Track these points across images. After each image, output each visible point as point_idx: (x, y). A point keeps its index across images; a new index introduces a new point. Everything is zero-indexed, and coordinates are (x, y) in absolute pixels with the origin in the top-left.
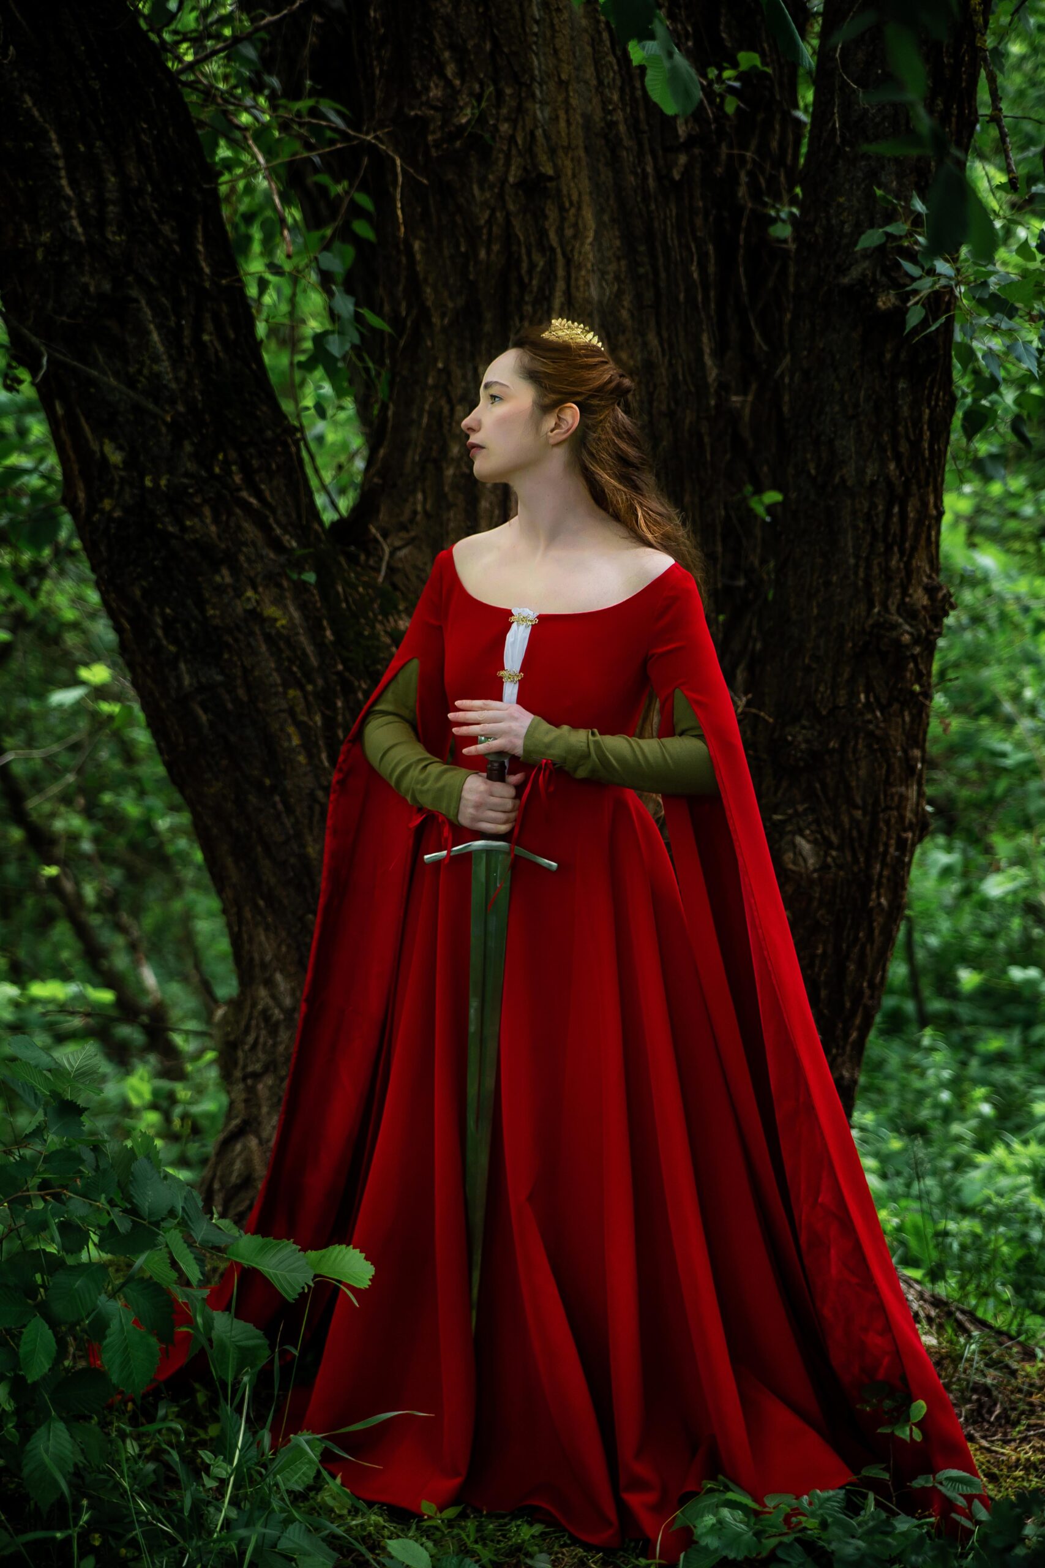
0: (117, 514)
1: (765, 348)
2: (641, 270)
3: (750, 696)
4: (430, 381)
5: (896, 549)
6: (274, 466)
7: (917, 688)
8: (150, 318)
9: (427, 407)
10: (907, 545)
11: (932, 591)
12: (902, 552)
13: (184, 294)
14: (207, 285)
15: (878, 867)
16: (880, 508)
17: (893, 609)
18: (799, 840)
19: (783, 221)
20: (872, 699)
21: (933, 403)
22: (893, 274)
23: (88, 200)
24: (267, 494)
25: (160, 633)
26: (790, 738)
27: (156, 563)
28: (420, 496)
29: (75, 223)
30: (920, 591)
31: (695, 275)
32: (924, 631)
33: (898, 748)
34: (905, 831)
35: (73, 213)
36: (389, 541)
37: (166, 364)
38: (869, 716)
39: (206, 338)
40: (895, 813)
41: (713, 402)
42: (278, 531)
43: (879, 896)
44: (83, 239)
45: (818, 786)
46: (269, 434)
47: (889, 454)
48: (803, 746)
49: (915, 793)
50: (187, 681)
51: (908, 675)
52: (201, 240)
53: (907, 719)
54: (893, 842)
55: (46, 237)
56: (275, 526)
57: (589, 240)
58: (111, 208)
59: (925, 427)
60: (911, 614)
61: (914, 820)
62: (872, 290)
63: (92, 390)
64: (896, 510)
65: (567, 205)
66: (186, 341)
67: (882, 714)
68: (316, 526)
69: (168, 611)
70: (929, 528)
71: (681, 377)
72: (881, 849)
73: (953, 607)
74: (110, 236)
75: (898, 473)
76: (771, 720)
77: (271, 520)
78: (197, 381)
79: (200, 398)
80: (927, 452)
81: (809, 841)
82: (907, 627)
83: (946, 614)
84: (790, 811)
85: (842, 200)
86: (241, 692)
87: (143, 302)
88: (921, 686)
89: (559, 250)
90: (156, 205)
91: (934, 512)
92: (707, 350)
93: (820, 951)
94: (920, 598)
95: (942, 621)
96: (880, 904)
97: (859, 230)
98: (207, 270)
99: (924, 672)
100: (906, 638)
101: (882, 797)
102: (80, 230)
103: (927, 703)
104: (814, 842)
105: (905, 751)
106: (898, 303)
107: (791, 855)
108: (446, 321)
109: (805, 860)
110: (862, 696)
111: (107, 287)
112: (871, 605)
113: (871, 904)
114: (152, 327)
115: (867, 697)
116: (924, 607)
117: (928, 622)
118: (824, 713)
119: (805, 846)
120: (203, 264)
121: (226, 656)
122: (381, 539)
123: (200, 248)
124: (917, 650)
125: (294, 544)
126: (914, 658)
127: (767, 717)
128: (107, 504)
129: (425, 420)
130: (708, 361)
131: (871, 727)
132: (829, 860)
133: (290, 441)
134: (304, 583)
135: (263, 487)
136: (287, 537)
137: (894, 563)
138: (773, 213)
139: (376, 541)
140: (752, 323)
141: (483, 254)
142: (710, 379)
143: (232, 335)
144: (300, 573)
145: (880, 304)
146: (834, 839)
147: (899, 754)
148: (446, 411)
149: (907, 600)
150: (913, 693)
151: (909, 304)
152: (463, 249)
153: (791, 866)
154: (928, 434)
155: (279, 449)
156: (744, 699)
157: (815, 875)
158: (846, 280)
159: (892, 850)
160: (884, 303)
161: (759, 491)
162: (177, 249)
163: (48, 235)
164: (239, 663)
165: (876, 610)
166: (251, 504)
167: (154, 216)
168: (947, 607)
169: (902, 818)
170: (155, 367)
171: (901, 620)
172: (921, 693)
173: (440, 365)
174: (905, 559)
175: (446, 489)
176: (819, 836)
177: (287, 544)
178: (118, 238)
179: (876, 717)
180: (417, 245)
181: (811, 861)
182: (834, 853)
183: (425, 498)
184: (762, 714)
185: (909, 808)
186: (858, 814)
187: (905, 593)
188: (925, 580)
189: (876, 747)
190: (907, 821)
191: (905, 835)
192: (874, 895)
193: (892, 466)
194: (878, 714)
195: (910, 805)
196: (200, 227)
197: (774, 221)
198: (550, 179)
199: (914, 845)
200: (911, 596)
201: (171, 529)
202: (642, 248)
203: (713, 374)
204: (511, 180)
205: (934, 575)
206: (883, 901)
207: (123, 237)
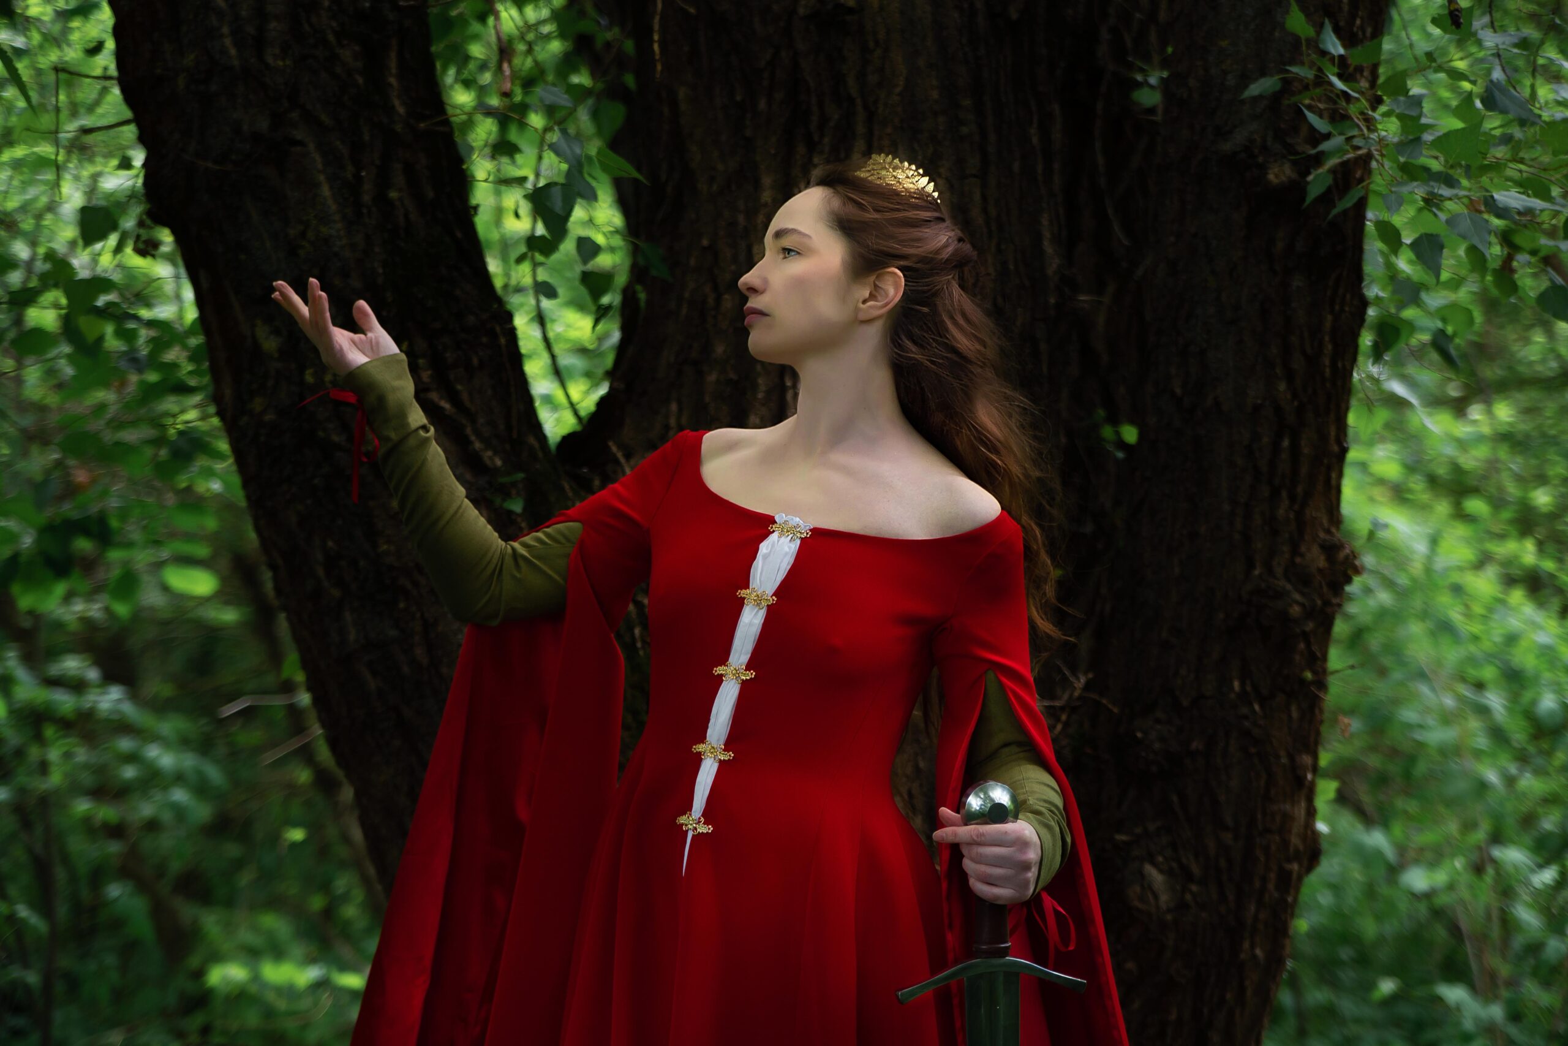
0: (269, 417)
1: (1126, 242)
2: (965, 130)
3: (1090, 676)
4: (692, 262)
5: (1284, 494)
6: (475, 361)
7: (1309, 675)
8: (320, 166)
9: (687, 295)
10: (1300, 490)
11: (1332, 549)
12: (1292, 498)
13: (367, 137)
14: (398, 128)
15: (1253, 908)
16: (1266, 440)
17: (1279, 571)
18: (1151, 871)
19: (1152, 87)
20: (1249, 688)
21: (1337, 307)
22: (1289, 140)
23: (244, 13)
24: (465, 397)
25: (321, 572)
26: (1139, 735)
27: (316, 481)
28: (674, 407)
29: (228, 42)
30: (1316, 550)
31: (1035, 140)
32: (1319, 602)
33: (1283, 753)
34: (1289, 861)
35: (225, 30)
36: (633, 462)
37: (339, 226)
38: (1245, 710)
39: (393, 195)
40: (1277, 838)
41: (1052, 301)
42: (478, 445)
43: (1253, 946)
44: (236, 63)
45: (1175, 798)
46: (471, 319)
47: (1278, 371)
48: (1157, 746)
49: (1303, 812)
50: (352, 636)
51: (1297, 657)
52: (394, 71)
53: (1295, 714)
54: (1272, 875)
55: (189, 60)
56: (473, 438)
57: (898, 90)
58: (273, 25)
59: (1327, 338)
60: (1303, 580)
61: (1301, 847)
62: (1260, 159)
63: (243, 257)
64: (1286, 443)
65: (871, 44)
66: (366, 198)
67: (1262, 706)
68: (532, 440)
69: (330, 544)
70: (1329, 469)
71: (1012, 267)
72: (1257, 884)
73: (1358, 571)
74: (270, 60)
75: (1289, 396)
76: (1116, 710)
77: (469, 431)
78: (377, 250)
79: (381, 271)
80: (1328, 370)
81: (1161, 871)
82: (1297, 596)
83: (1349, 580)
84: (1138, 830)
85: (1224, 44)
86: (420, 652)
87: (311, 146)
88: (1314, 672)
89: (859, 101)
90: (334, 24)
91: (1336, 448)
92: (1047, 234)
93: (1173, 1016)
94: (1316, 559)
95: (1343, 589)
96: (1254, 957)
97: (1245, 80)
98: (401, 110)
99: (1319, 654)
100: (1296, 610)
101: (1259, 816)
102: (233, 52)
103: (1321, 695)
104: (1169, 873)
105: (1291, 758)
106: (1294, 176)
107: (1138, 889)
108: (715, 188)
109: (1156, 897)
110: (1236, 685)
111: (263, 125)
112: (1251, 565)
113: (1243, 956)
114: (322, 178)
115: (1243, 685)
116: (1320, 571)
117: (1325, 589)
118: (1185, 703)
119: (1156, 877)
120: (397, 103)
121: (402, 605)
122: (622, 460)
123: (392, 80)
124: (1310, 626)
125: (499, 462)
126: (1305, 635)
127: (1110, 706)
128: (258, 404)
129: (684, 311)
130: (1048, 247)
131: (1247, 724)
132: (1188, 897)
133: (498, 329)
134: (510, 513)
135: (459, 387)
136: (489, 453)
137: (1281, 512)
138: (1139, 78)
139: (617, 462)
140: (1110, 211)
141: (762, 105)
142: (1050, 271)
143: (431, 194)
144: (504, 500)
145: (1271, 177)
146: (1196, 870)
147: (1284, 760)
148: (711, 301)
149: (1298, 560)
150: (1302, 682)
151: (1310, 178)
152: (738, 98)
153: (1136, 903)
154: (1330, 347)
155: (484, 340)
156: (1083, 680)
157: (1169, 917)
158: (1227, 147)
159: (1271, 886)
160: (1277, 176)
161: (1114, 420)
162: (360, 80)
163: (192, 57)
164: (418, 615)
165: (1257, 572)
166: (442, 409)
167: (331, 38)
168: (1350, 572)
169: (1286, 843)
170: (324, 230)
171: (1289, 587)
172: (1313, 683)
173: (705, 242)
174: (1296, 507)
175: (707, 399)
176: (1174, 865)
177: (488, 462)
178: (281, 63)
179: (1254, 711)
180: (682, 93)
181: (1164, 898)
182: (1194, 888)
183: (680, 410)
184: (1104, 701)
185: (1295, 830)
186: (1228, 837)
187: (1295, 551)
188: (1322, 535)
189: (1253, 750)
190: (1291, 849)
191: (1288, 866)
192: (1246, 945)
193: (1282, 386)
194: (1257, 707)
195: (1296, 828)
196: (393, 55)
197: (1138, 85)
198: (851, 11)
199: (1300, 879)
200: (1302, 555)
201: (335, 438)
202: (967, 102)
203: (1053, 263)
204: (801, 11)
205: (1333, 530)
206: (1258, 952)
207: (288, 62)
